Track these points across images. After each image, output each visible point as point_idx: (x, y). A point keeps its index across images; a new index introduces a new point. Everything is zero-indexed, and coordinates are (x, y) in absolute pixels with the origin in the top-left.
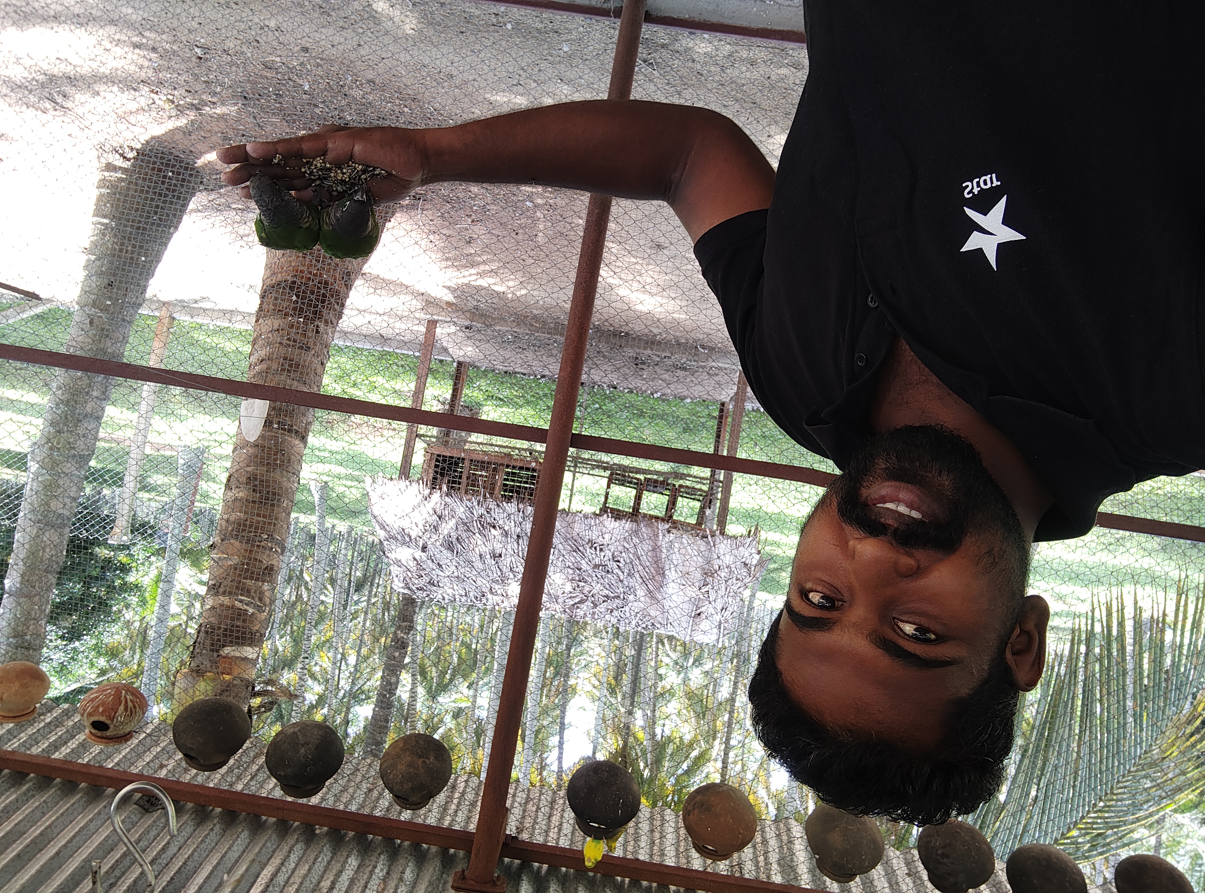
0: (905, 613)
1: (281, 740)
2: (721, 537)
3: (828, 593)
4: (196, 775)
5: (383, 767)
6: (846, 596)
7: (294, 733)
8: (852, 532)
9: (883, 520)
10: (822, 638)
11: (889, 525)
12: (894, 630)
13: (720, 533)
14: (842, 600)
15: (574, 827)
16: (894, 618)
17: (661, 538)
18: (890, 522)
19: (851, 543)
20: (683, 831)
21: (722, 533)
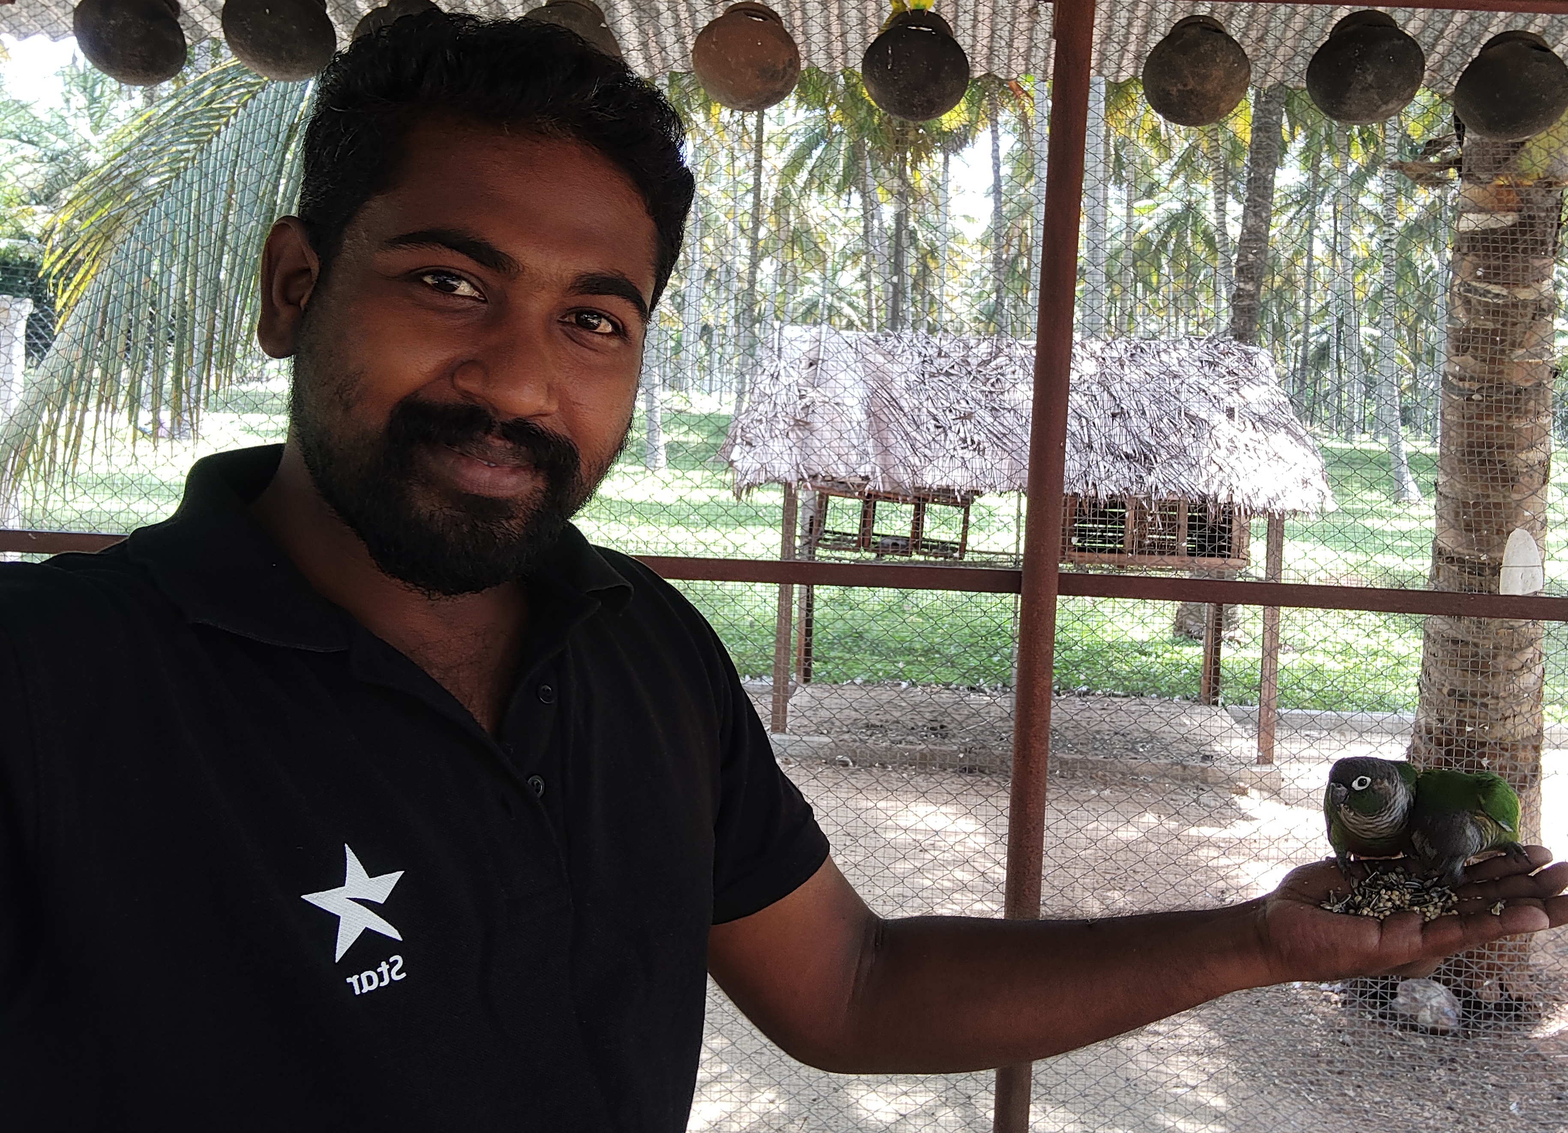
0: (468, 310)
1: (1405, 90)
2: (789, 479)
3: (584, 333)
4: (1527, 25)
5: (1245, 71)
6: (557, 330)
7: (1386, 103)
8: (554, 424)
9: (509, 445)
10: (590, 264)
11: (500, 439)
12: (484, 284)
13: (790, 485)
14: (564, 323)
15: (956, 25)
16: (485, 302)
17: (878, 469)
18: (498, 443)
19: (554, 407)
20: (799, 39)
21: (787, 486)
